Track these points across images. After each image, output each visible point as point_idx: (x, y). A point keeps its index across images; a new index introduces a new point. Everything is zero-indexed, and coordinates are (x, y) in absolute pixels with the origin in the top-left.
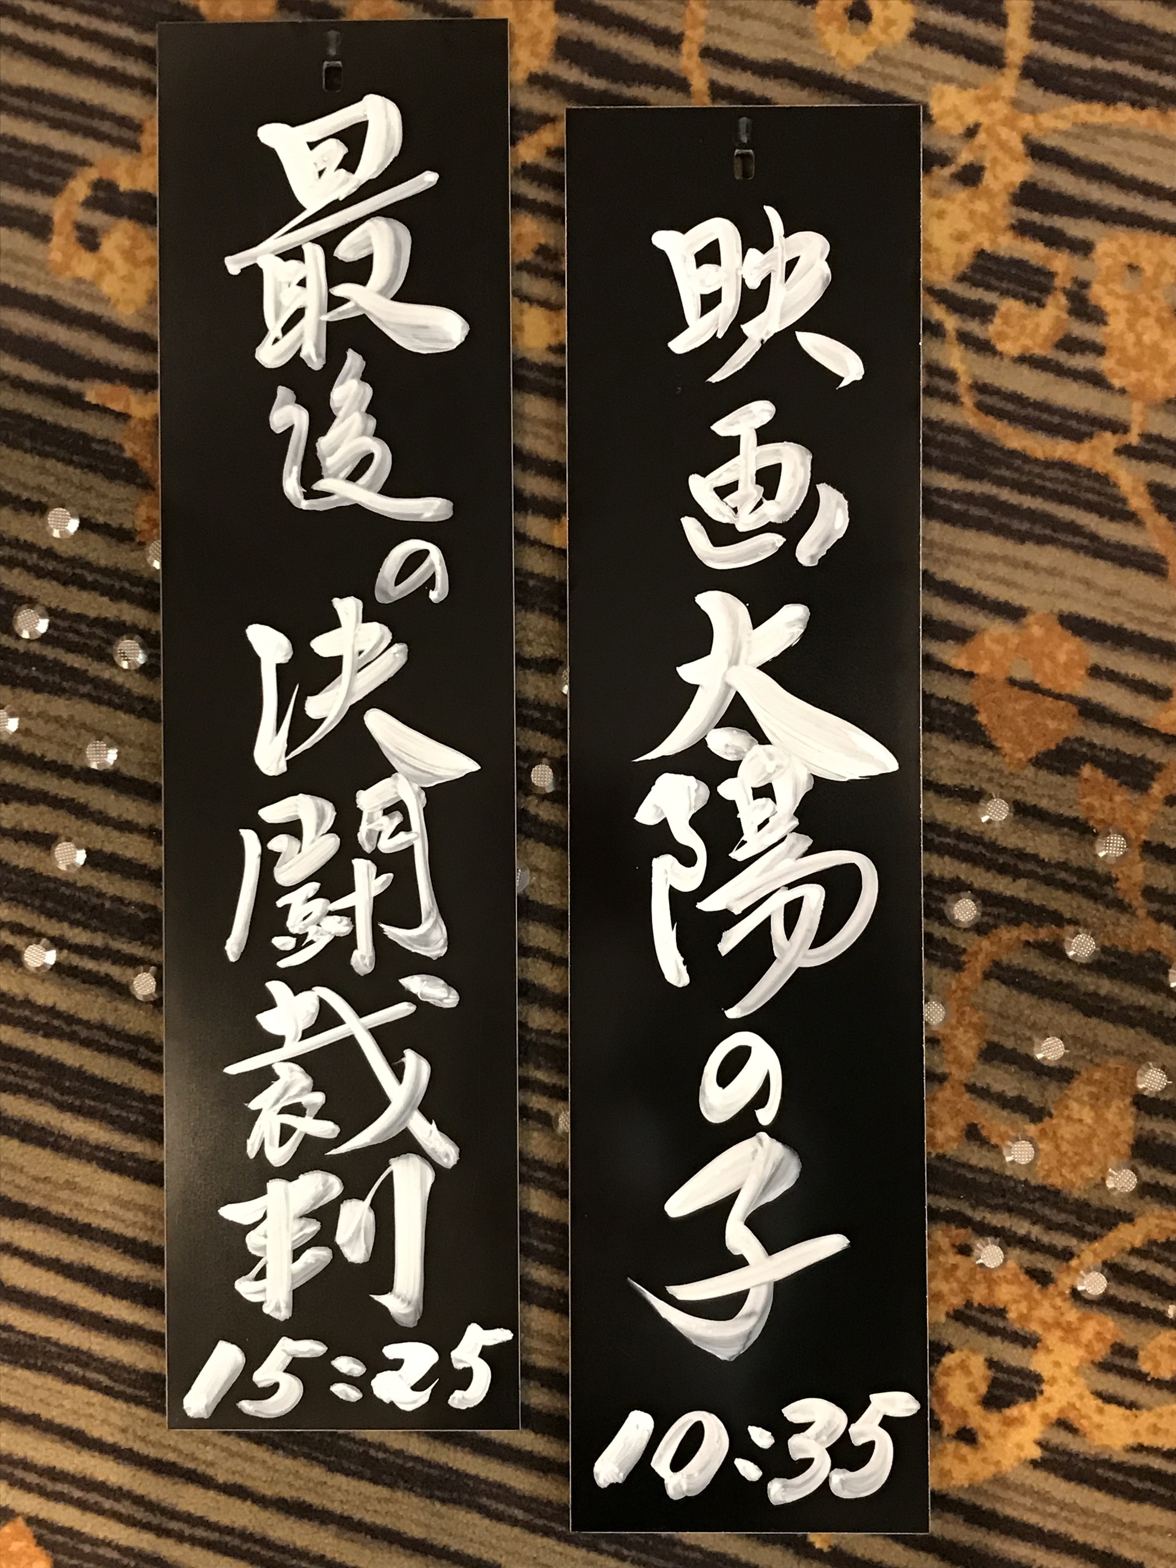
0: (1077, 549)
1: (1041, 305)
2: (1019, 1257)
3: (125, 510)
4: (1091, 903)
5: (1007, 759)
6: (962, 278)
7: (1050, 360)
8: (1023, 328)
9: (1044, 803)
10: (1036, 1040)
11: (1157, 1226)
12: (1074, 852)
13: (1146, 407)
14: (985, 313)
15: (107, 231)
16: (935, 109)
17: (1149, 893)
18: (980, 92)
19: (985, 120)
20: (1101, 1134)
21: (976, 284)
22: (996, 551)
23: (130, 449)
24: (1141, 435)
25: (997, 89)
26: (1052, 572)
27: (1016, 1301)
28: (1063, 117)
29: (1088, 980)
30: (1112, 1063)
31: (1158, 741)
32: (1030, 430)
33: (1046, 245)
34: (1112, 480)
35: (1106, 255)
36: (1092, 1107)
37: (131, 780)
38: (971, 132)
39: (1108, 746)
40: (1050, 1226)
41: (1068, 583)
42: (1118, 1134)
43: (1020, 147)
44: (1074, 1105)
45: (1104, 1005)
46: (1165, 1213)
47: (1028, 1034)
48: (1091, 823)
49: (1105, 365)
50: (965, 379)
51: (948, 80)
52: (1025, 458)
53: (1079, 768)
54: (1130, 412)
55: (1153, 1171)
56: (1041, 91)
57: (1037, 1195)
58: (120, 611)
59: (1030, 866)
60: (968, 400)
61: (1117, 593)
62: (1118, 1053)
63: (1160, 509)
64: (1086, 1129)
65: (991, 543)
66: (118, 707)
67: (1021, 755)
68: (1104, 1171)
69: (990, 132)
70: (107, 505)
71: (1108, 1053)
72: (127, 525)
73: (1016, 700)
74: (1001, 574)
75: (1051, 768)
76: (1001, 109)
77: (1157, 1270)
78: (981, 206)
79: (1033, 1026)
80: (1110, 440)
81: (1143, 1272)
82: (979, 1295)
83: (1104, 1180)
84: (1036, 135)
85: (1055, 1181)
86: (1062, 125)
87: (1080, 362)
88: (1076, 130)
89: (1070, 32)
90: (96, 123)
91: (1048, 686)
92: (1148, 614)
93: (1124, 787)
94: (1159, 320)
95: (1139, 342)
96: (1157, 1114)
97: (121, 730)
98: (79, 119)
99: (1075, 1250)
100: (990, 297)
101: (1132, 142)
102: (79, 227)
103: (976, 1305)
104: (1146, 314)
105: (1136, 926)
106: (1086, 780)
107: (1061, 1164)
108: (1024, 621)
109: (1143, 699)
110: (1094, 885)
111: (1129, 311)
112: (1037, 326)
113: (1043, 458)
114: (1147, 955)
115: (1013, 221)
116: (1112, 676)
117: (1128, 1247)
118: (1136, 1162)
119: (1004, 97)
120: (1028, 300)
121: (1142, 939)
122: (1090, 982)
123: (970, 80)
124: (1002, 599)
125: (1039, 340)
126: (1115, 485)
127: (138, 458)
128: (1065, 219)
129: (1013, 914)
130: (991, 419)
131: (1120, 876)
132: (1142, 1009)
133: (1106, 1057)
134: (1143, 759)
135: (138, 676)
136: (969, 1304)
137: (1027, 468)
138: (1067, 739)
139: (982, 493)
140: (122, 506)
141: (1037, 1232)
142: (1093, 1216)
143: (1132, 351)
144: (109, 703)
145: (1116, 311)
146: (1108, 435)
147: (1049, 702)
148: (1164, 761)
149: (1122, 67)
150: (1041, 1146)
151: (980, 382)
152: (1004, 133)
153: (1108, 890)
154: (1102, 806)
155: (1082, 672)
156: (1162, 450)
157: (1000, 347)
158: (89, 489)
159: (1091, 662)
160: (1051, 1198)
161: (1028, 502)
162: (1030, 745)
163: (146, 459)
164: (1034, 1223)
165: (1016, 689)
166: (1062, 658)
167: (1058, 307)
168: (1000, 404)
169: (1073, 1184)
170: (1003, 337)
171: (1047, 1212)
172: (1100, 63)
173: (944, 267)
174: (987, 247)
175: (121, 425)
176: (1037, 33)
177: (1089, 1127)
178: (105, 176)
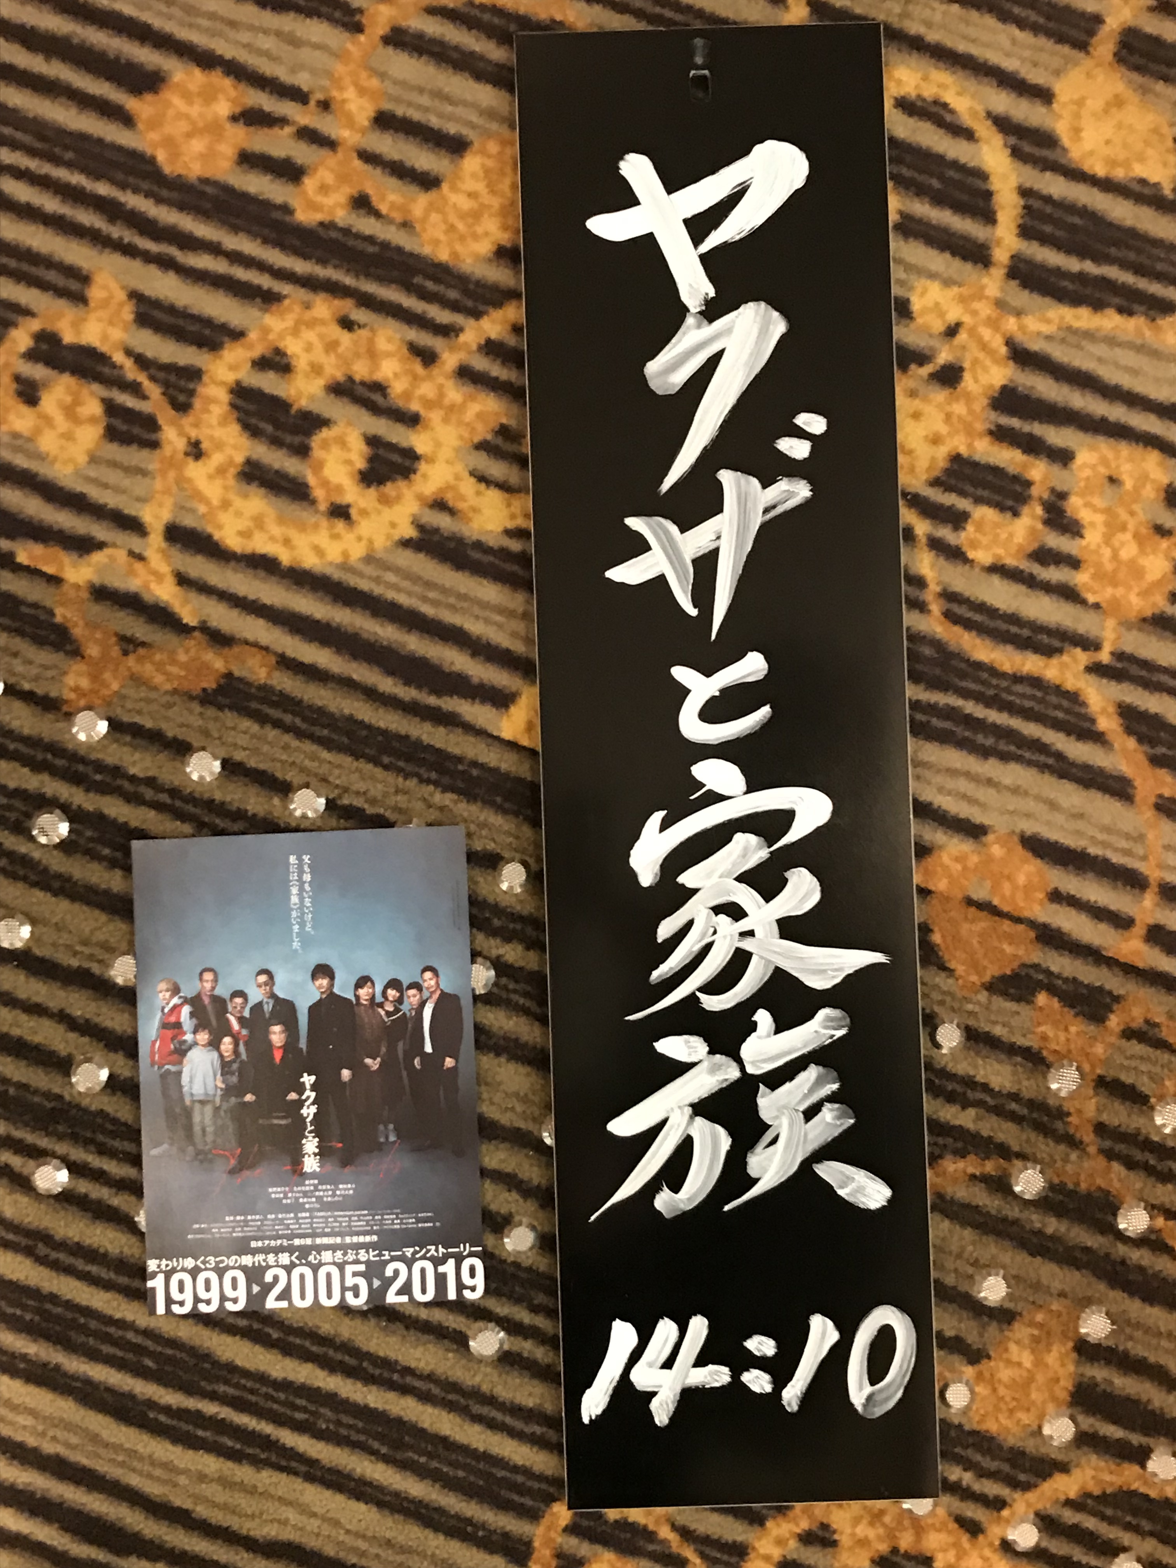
0: (1043, 768)
1: (1016, 514)
2: (949, 1506)
3: (53, 678)
4: (1041, 1138)
5: (960, 982)
6: (935, 483)
7: (1022, 571)
8: (997, 535)
9: (998, 1031)
10: (977, 1278)
11: (1093, 1478)
12: (1025, 1083)
13: (1121, 624)
14: (958, 519)
15: (46, 384)
16: (916, 304)
17: (1100, 1129)
18: (964, 290)
19: (967, 319)
20: (1040, 1378)
21: (949, 488)
22: (958, 765)
23: (61, 614)
24: (1112, 654)
25: (983, 288)
26: (1016, 791)
27: (945, 1551)
28: (1048, 321)
29: (1034, 1217)
30: (1055, 1307)
31: (1116, 970)
32: (998, 643)
33: (1024, 452)
34: (1081, 698)
35: (1085, 465)
36: (1033, 1351)
37: (42, 961)
38: (952, 331)
39: (1065, 975)
40: (983, 1474)
41: (1032, 803)
42: (1057, 1380)
43: (1004, 350)
44: (1013, 1348)
45: (1050, 1244)
46: (1102, 1464)
47: (970, 1270)
48: (1045, 1053)
49: (1081, 579)
50: (934, 587)
51: (932, 276)
52: (993, 671)
53: (1034, 995)
54: (1103, 628)
55: (1091, 1420)
56: (1026, 292)
57: (971, 1441)
58: (42, 782)
59: (979, 1095)
60: (936, 608)
61: (1081, 816)
62: (1062, 1295)
63: (1129, 731)
64: (1025, 1374)
65: (954, 757)
66: (35, 885)
67: (974, 978)
68: (1041, 1417)
69: (972, 332)
70: (34, 671)
71: (1051, 1295)
72: (53, 694)
73: (973, 921)
74: (962, 790)
75: (1005, 994)
76: (985, 309)
77: (1090, 1523)
78: (959, 409)
79: (975, 1264)
80: (1082, 657)
81: (1076, 1526)
82: (906, 1542)
83: (1040, 1428)
84: (1020, 338)
85: (991, 1426)
86: (1045, 329)
87: (1053, 574)
88: (1062, 334)
89: (1059, 233)
90: (40, 272)
91: (1006, 908)
92: (1113, 839)
93: (1080, 1019)
94: (1136, 536)
95: (1115, 556)
96: (1098, 1361)
97: (35, 908)
98: (25, 267)
99: (1008, 1500)
100: (962, 504)
101: (1118, 351)
102: (18, 378)
103: (902, 1551)
104: (1123, 528)
105: (1086, 1165)
106: (1041, 1009)
107: (997, 1409)
108: (984, 839)
109: (1103, 927)
110: (1046, 1119)
111: (1107, 524)
112: (1011, 535)
113: (1010, 672)
114: (1097, 1194)
115: (993, 428)
116: (1073, 902)
117: (1062, 1498)
118: (1076, 1411)
119: (987, 298)
120: (1001, 508)
121: (1091, 1176)
122: (1036, 1220)
123: (955, 277)
124: (962, 815)
125: (1013, 549)
126: (1084, 704)
127: (69, 625)
128: (1045, 426)
129: (960, 1145)
130: (957, 630)
131: (1072, 1110)
132: (1087, 1250)
133: (1048, 1298)
134: (1101, 989)
135: (55, 852)
136: (895, 1550)
137: (994, 682)
138: (1024, 965)
139: (947, 705)
140: (50, 673)
141: (968, 1478)
142: (1027, 1465)
143: (1109, 567)
144: (25, 879)
145: (1093, 524)
146: (1078, 650)
147: (1006, 926)
148: (1122, 992)
149: (1112, 272)
150: (977, 1389)
151: (950, 589)
152: (986, 333)
153: (1059, 1125)
154: (1056, 1036)
155: (1041, 895)
156: (1135, 670)
157: (971, 555)
158: (15, 655)
159: (1053, 886)
160: (986, 1445)
161: (994, 716)
162: (985, 968)
163: (76, 625)
164: (965, 1470)
165: (973, 910)
166: (1021, 879)
167: (1033, 517)
168: (969, 614)
169: (1007, 1430)
170: (974, 545)
171: (978, 1457)
172: (1089, 267)
173: (918, 470)
174: (963, 450)
175: (52, 590)
176: (1025, 232)
177: (1028, 1371)
178: (49, 328)
